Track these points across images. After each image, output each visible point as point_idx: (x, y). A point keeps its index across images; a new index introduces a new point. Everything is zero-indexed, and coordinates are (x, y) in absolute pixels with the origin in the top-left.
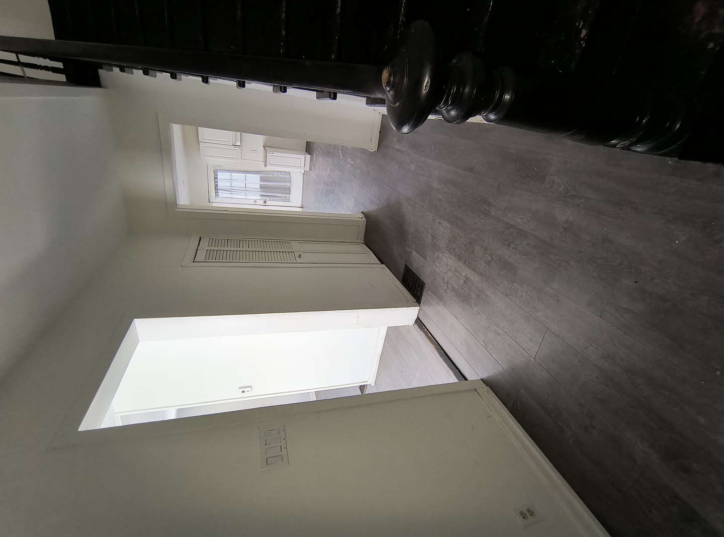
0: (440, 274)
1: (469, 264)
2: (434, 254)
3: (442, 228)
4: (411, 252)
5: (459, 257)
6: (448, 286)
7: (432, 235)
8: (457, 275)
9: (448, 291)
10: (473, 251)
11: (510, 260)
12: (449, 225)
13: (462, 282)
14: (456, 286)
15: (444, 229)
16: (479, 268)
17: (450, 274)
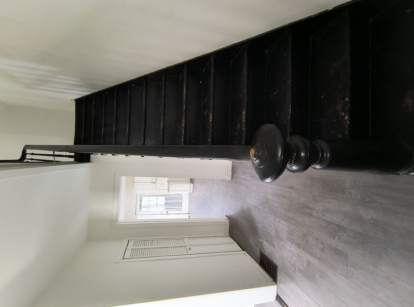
0: (287, 259)
1: (308, 251)
2: (280, 243)
3: (281, 225)
4: (263, 242)
5: (298, 245)
6: (295, 268)
7: (275, 230)
8: (301, 259)
9: (296, 272)
10: (308, 241)
11: (339, 248)
12: (285, 223)
13: (305, 265)
14: (302, 268)
15: (283, 226)
16: (316, 254)
17: (294, 258)
